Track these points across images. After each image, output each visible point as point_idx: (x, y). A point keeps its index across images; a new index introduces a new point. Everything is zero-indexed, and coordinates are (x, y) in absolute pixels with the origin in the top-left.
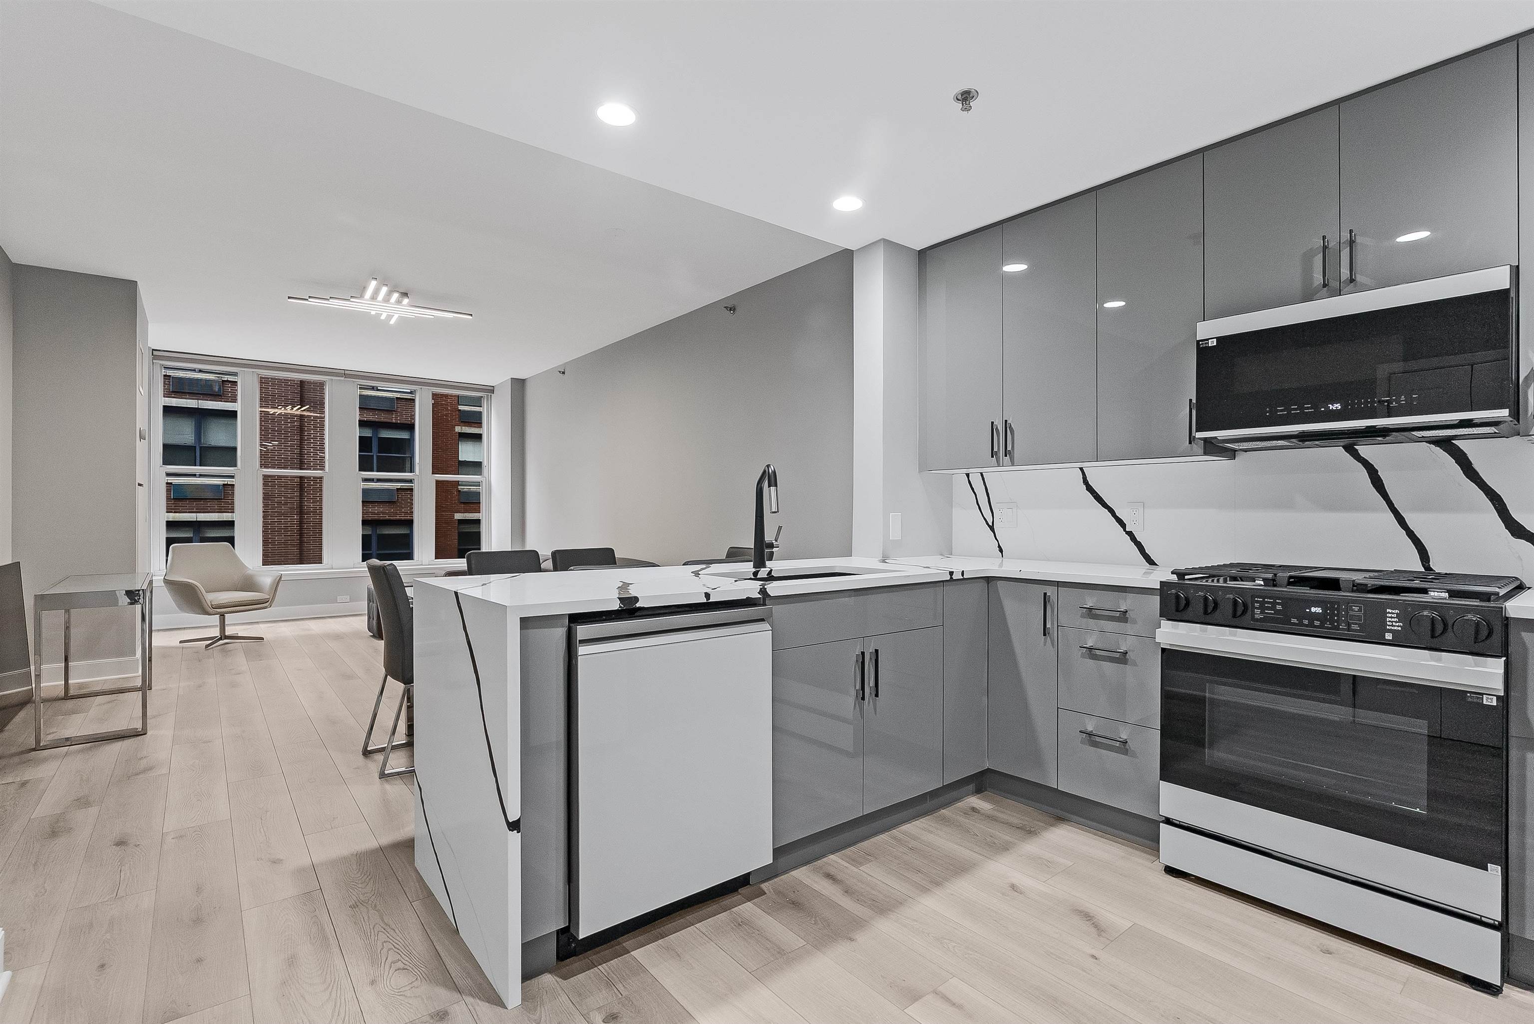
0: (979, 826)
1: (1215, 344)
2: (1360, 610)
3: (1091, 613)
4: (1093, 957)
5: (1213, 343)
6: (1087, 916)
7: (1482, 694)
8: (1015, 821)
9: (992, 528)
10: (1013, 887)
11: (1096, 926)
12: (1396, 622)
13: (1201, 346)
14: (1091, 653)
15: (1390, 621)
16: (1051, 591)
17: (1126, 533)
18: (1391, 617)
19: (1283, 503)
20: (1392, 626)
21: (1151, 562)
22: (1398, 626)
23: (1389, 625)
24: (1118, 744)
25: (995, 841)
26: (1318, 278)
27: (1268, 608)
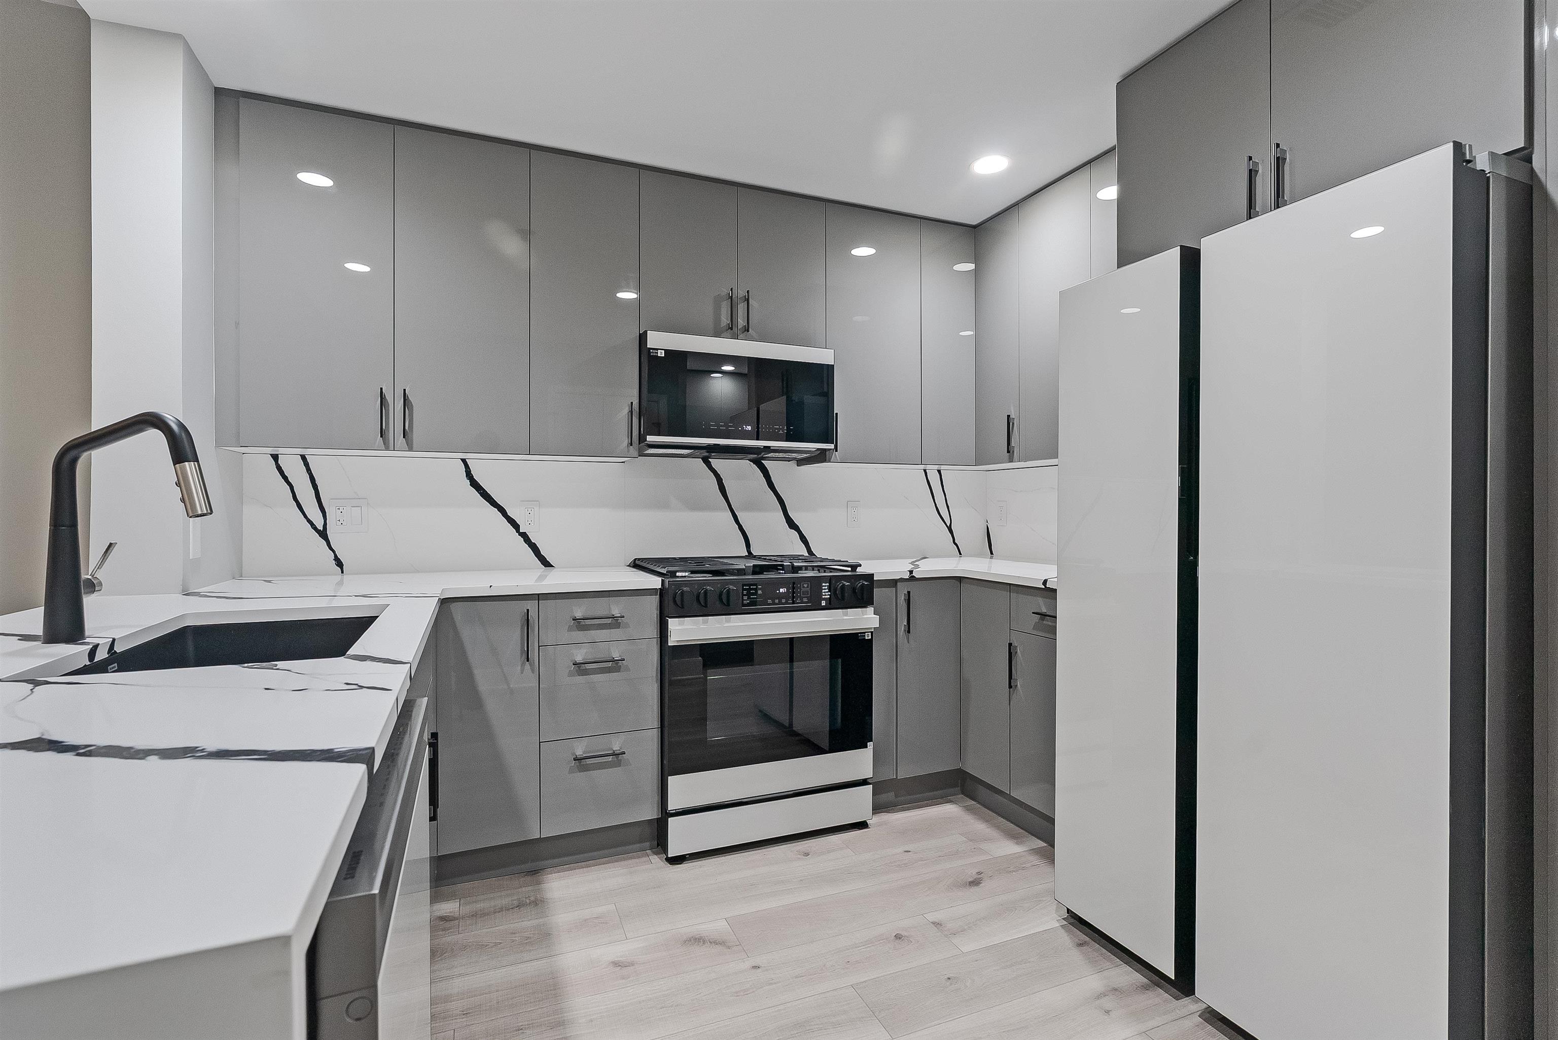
0: (482, 932)
1: (663, 355)
2: (808, 587)
3: (580, 624)
4: (755, 967)
5: (661, 354)
6: (698, 940)
7: (865, 633)
8: (505, 901)
9: (323, 534)
10: (616, 964)
11: (715, 943)
12: (827, 592)
13: (652, 354)
14: (580, 668)
15: (824, 592)
16: (531, 605)
17: (519, 535)
18: (825, 589)
19: (662, 505)
20: (825, 595)
21: (546, 563)
22: (828, 595)
23: (824, 595)
24: (610, 758)
25: (526, 934)
26: (725, 320)
27: (753, 594)
